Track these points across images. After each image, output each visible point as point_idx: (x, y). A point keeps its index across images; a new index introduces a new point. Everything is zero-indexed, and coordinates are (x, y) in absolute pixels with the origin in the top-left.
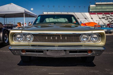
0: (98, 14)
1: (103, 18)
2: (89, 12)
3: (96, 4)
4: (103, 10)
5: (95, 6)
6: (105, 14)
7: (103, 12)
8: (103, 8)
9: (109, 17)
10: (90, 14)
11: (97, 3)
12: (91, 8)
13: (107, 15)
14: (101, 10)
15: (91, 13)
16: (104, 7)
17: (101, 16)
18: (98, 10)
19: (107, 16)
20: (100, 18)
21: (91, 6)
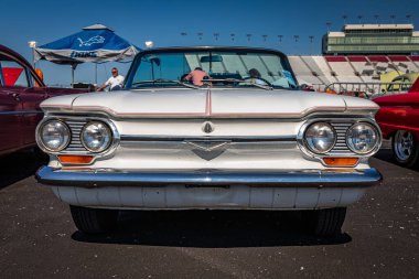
0: (351, 60)
1: (368, 73)
2: (324, 54)
3: (347, 31)
4: (367, 49)
5: (343, 35)
6: (372, 59)
7: (366, 54)
8: (368, 42)
9: (384, 69)
10: (328, 60)
11: (349, 27)
12: (330, 42)
13: (380, 64)
14: (360, 49)
15: (331, 57)
16: (369, 40)
17: (360, 66)
18: (351, 49)
19: (378, 68)
20: (357, 74)
21: (331, 34)
